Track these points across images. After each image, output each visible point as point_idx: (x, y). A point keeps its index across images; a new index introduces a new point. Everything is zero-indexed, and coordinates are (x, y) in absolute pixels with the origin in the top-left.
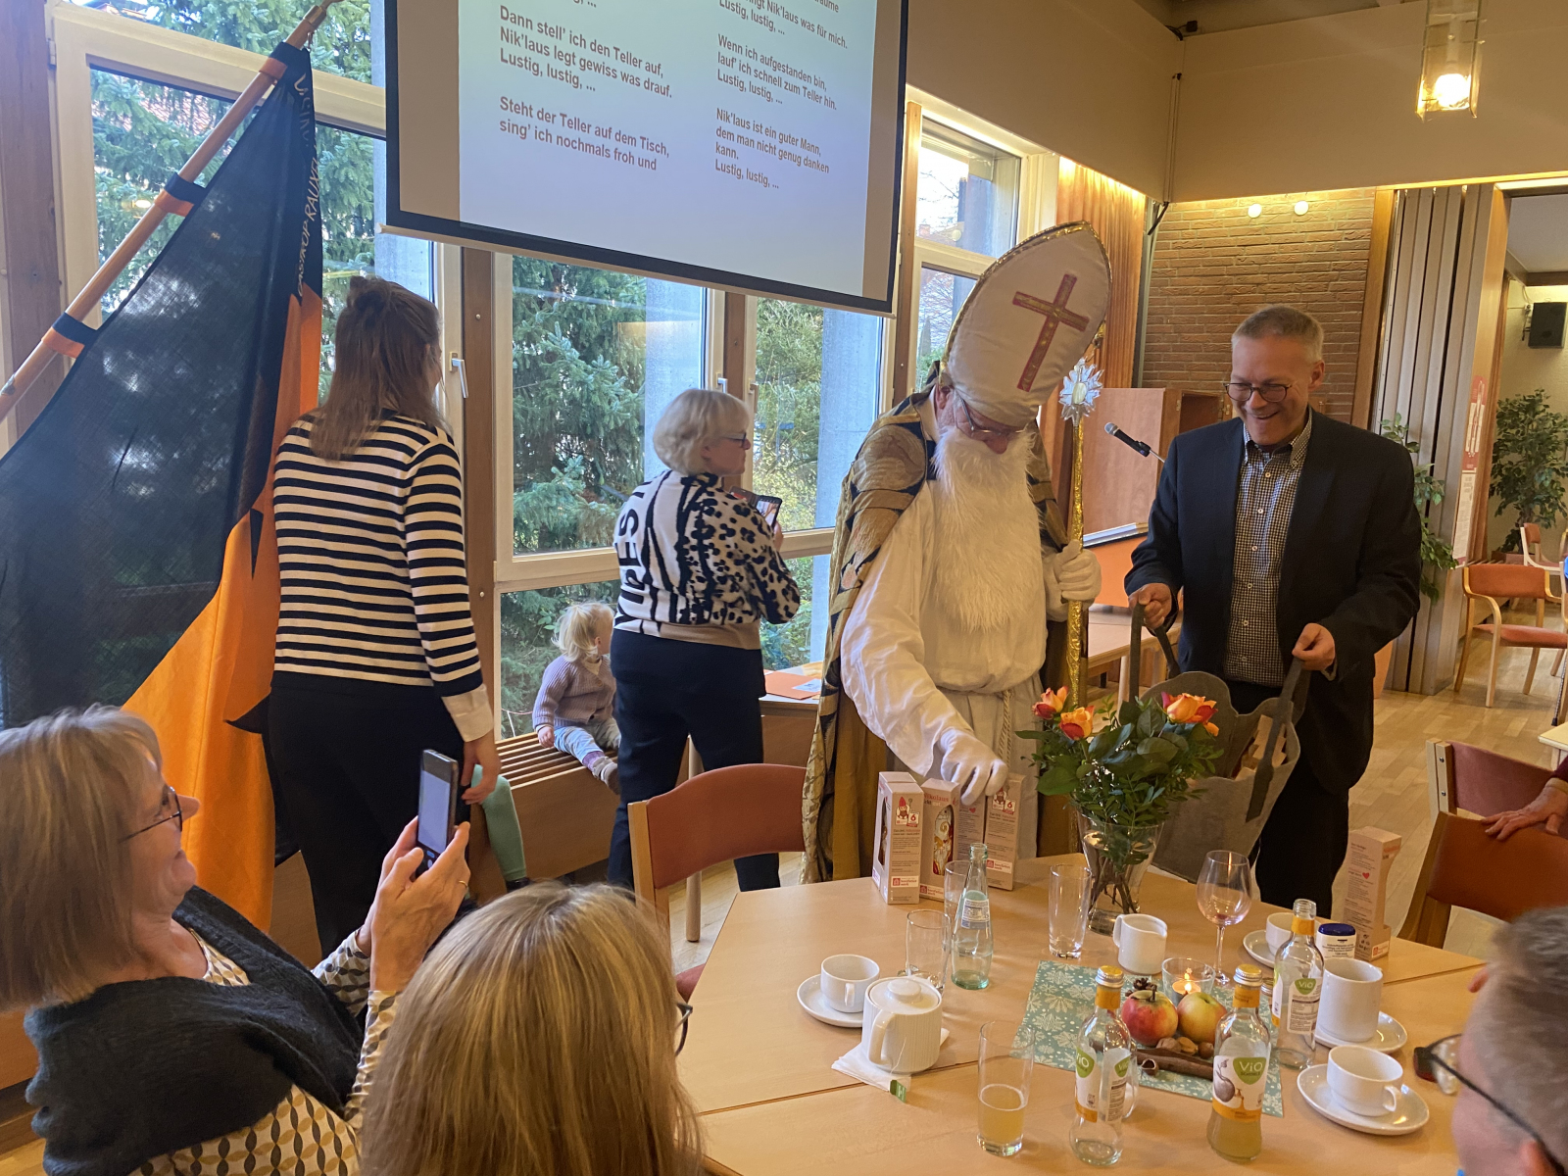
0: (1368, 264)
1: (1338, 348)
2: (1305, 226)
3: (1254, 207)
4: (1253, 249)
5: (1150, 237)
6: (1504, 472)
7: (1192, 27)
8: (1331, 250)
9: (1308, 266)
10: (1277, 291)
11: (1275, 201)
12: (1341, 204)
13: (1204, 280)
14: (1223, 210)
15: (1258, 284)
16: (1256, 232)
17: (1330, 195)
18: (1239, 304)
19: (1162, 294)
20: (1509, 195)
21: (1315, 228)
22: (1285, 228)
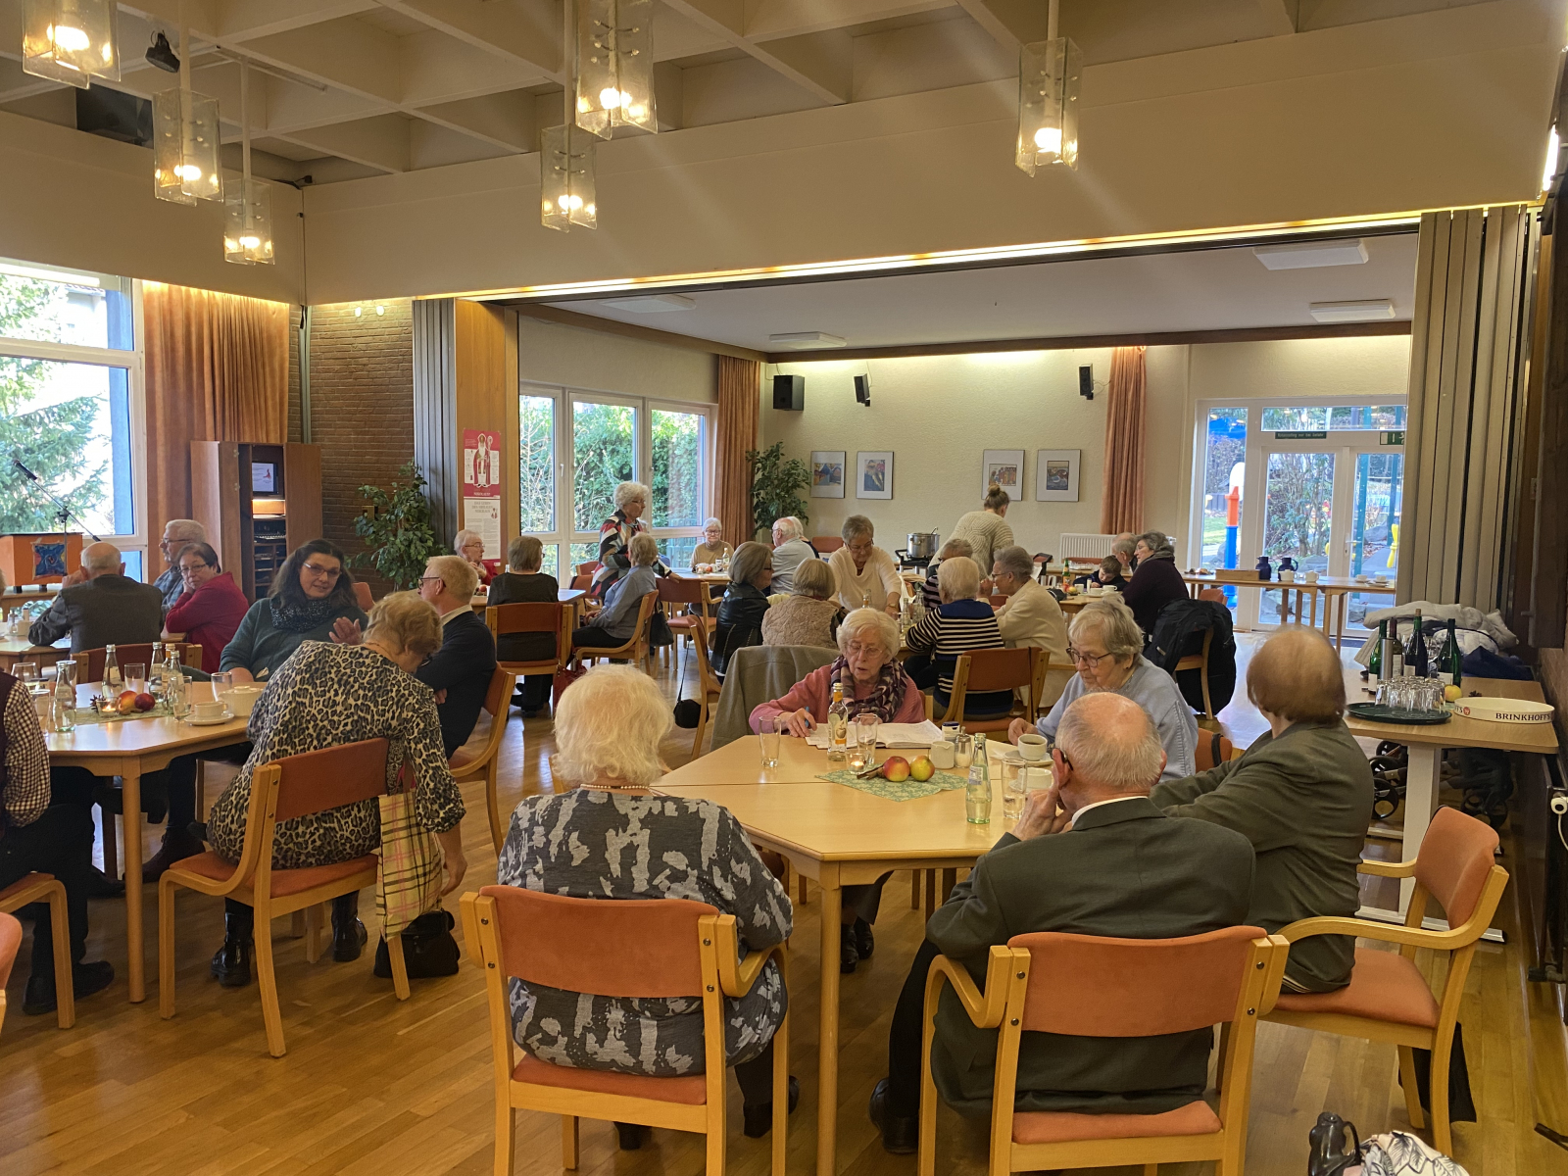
3: (357, 309)
4: (359, 340)
5: (303, 331)
7: (309, 180)
10: (372, 370)
11: (366, 305)
13: (337, 362)
14: (342, 311)
15: (364, 365)
16: (360, 328)
17: (394, 302)
18: (356, 379)
21: (387, 326)
22: (374, 325)
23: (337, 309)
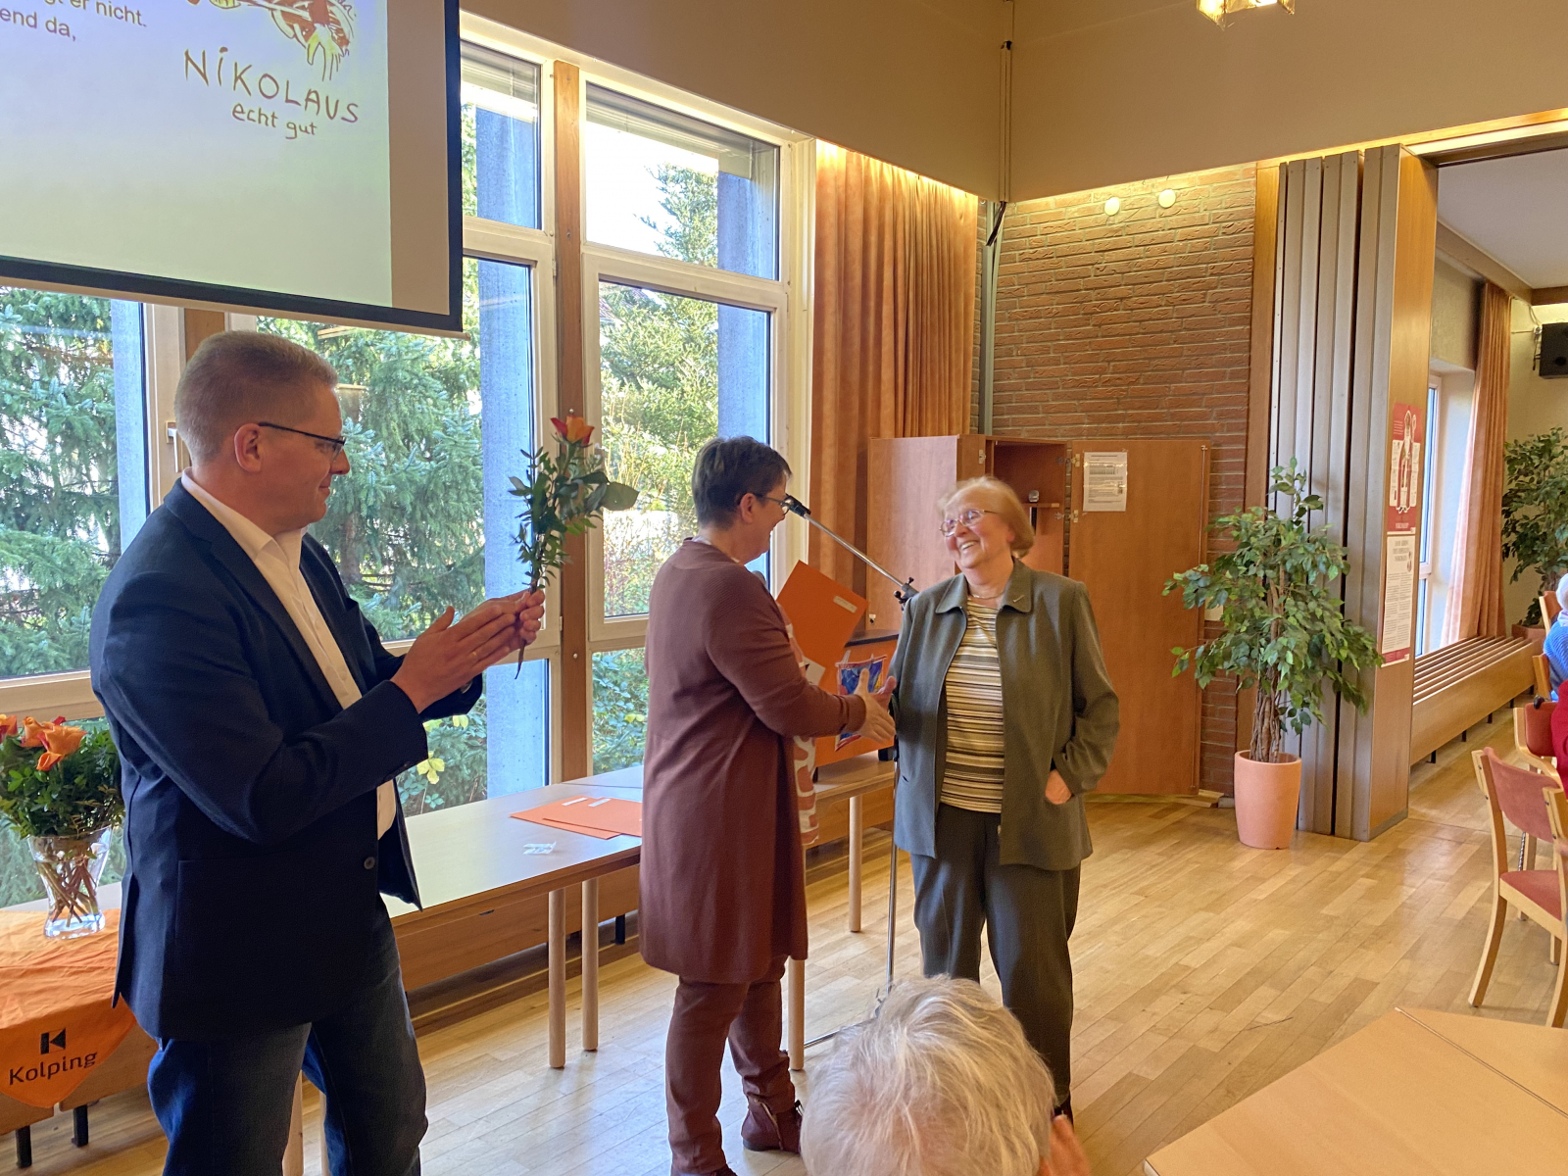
0: (1253, 267)
1: (1223, 376)
2: (1174, 221)
3: (1111, 201)
4: (1113, 255)
5: (990, 250)
6: (1518, 529)
8: (1206, 249)
9: (1180, 272)
10: (1143, 305)
11: (1134, 190)
12: (1215, 190)
13: (1057, 298)
14: (1076, 208)
15: (1122, 299)
16: (1116, 233)
17: (1201, 178)
18: (1100, 325)
19: (1010, 319)
20: (1432, 162)
21: (1186, 223)
22: (1150, 225)
23: (1059, 205)
